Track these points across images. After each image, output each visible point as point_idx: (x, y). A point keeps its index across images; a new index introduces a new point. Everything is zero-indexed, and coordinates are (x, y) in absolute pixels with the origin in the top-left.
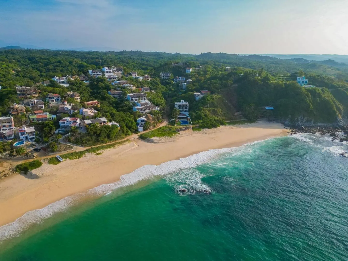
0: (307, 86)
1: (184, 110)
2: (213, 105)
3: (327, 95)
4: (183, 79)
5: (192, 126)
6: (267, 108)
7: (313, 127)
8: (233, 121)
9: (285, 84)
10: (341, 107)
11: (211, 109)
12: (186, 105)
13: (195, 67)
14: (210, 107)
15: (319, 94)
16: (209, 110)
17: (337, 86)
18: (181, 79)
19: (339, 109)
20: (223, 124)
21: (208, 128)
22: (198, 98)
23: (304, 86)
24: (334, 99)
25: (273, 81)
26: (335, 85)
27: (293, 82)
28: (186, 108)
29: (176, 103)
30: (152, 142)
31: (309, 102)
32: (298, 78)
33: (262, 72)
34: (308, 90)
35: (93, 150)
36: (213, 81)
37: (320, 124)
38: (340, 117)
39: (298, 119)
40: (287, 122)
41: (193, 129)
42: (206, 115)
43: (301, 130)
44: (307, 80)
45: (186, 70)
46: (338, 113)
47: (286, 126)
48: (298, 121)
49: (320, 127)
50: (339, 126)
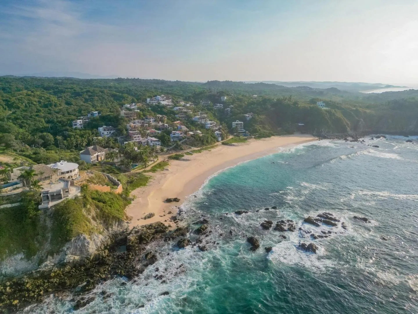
0: (325, 108)
1: (240, 127)
2: (262, 123)
3: (339, 114)
4: (221, 106)
5: (253, 137)
6: (300, 124)
7: (332, 136)
8: (279, 134)
9: (310, 107)
10: (349, 123)
11: (261, 125)
12: (241, 124)
13: (228, 95)
14: (260, 124)
15: (334, 114)
16: (260, 127)
17: (345, 108)
18: (220, 106)
19: (348, 124)
20: (273, 135)
21: (265, 137)
22: (248, 119)
23: (323, 108)
24: (344, 117)
25: (301, 105)
26: (343, 107)
27: (315, 105)
28: (241, 126)
29: (233, 123)
30: (234, 145)
31: (327, 119)
32: (318, 103)
33: (291, 98)
34: (326, 111)
35: (206, 149)
36: (252, 106)
37: (336, 134)
38: (348, 129)
39: (322, 131)
40: (314, 134)
41: (254, 138)
42: (259, 130)
43: (325, 138)
44: (324, 104)
45: (222, 98)
46: (347, 126)
47: (314, 136)
48: (322, 132)
49: (336, 135)
50: (348, 135)
